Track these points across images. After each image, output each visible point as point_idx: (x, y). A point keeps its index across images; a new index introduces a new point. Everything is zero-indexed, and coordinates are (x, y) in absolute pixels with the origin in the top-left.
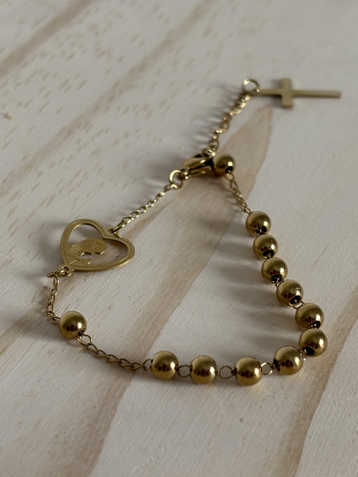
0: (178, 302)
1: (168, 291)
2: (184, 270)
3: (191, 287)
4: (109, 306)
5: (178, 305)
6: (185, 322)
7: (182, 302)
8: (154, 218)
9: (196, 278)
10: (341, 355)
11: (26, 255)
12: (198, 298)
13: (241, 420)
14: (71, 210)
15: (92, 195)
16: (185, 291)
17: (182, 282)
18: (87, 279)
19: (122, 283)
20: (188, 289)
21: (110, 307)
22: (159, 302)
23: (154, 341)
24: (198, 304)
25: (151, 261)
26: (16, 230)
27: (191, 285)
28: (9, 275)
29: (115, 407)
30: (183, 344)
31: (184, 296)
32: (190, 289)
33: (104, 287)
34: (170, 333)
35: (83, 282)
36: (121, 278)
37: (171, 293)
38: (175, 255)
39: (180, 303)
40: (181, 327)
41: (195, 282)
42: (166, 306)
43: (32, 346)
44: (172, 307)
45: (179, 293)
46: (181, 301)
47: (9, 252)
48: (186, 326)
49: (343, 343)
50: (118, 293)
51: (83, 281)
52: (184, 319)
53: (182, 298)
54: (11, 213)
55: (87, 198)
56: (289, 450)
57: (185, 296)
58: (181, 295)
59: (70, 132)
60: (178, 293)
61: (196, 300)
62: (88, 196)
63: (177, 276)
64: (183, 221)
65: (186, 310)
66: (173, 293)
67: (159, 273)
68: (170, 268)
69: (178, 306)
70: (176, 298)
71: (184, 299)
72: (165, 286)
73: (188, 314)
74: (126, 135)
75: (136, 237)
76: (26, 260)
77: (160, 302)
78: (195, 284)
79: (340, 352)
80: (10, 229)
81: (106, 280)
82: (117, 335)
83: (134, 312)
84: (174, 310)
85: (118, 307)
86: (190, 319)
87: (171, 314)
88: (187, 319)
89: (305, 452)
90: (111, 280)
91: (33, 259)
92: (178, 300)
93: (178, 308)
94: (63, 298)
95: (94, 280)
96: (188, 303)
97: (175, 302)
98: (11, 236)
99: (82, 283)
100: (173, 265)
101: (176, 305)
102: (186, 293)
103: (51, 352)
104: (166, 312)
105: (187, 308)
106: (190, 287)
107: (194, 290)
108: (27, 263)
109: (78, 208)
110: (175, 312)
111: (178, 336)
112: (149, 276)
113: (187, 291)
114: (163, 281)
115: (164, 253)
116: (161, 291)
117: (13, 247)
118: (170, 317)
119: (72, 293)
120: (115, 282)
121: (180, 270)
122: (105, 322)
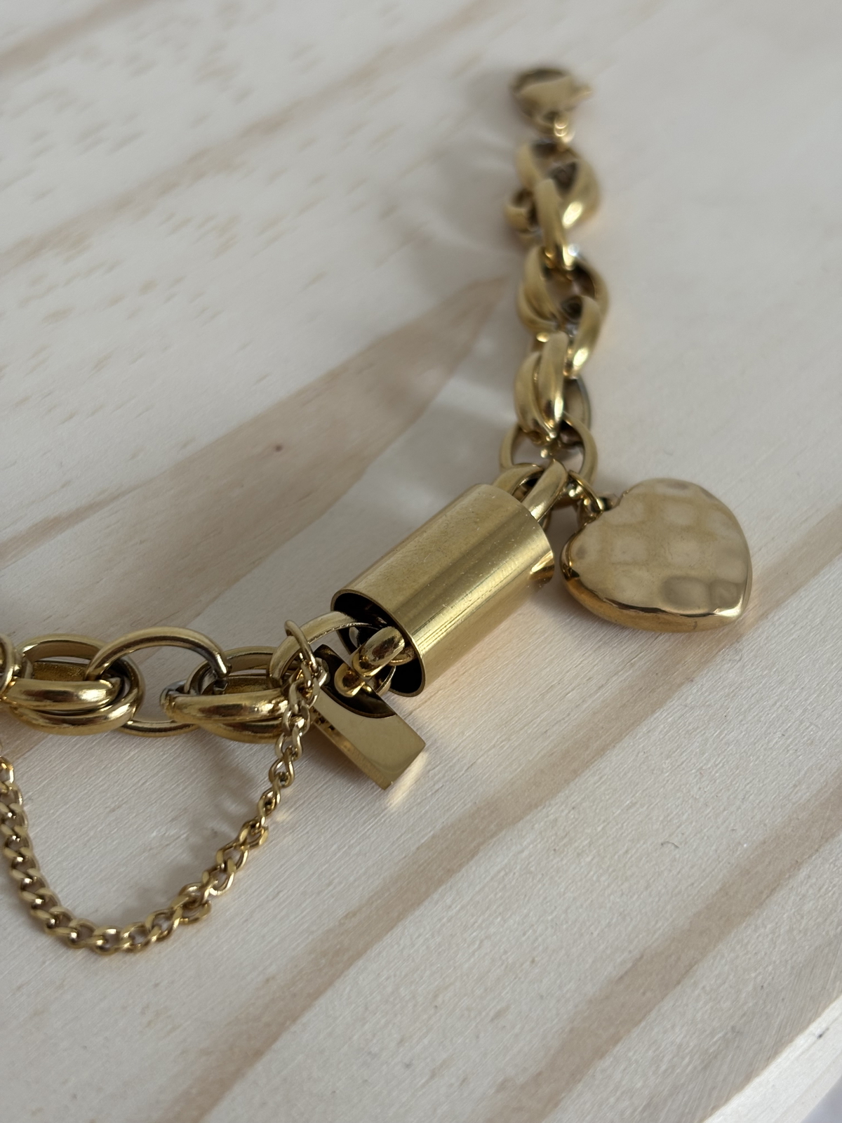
10: (292, 1030)
57: (29, 754)
64: (142, 542)
74: (147, 287)
79: (294, 1021)
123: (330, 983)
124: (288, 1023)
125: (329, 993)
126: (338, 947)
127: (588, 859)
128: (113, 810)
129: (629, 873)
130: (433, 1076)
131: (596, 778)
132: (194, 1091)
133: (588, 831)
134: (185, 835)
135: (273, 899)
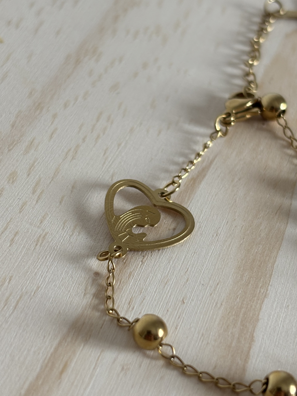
0: (264, 292)
1: (248, 277)
2: (259, 247)
4: (181, 299)
5: (265, 295)
6: (280, 319)
8: (204, 176)
9: (276, 257)
11: (62, 228)
12: (287, 286)
14: (103, 165)
15: (123, 144)
17: (261, 264)
18: (145, 261)
19: (189, 266)
21: (183, 300)
22: (240, 292)
23: (250, 348)
24: (288, 294)
25: (217, 235)
26: (41, 192)
27: (272, 267)
28: (48, 257)
30: (287, 353)
31: (269, 284)
32: (273, 273)
33: (169, 272)
34: (267, 337)
35: (142, 265)
36: (186, 259)
37: (252, 278)
38: (243, 227)
39: (267, 293)
40: (277, 327)
41: (276, 263)
42: (251, 298)
43: (99, 360)
44: (259, 300)
45: (262, 279)
46: (267, 290)
47: (40, 224)
48: (283, 326)
50: (187, 280)
51: (141, 263)
52: (277, 316)
53: (267, 285)
54: (30, 169)
55: (118, 148)
57: (271, 283)
58: (266, 282)
59: (78, 62)
60: (260, 279)
61: (284, 288)
62: (119, 145)
63: (252, 255)
64: (239, 179)
65: (276, 303)
66: (254, 279)
67: (231, 251)
68: (241, 244)
69: (265, 297)
70: (260, 287)
71: (269, 287)
72: (242, 269)
73: (280, 308)
74: (145, 66)
75: (189, 202)
76: (63, 235)
77: (242, 291)
80: (34, 192)
81: (169, 262)
82: (203, 341)
83: (214, 308)
84: (262, 303)
85: (193, 300)
86: (284, 315)
87: (260, 309)
88: (282, 316)
90: (175, 262)
91: (73, 234)
92: (263, 289)
93: (266, 300)
94: (122, 289)
95: (154, 263)
96: (276, 293)
97: (260, 292)
98: (37, 201)
99: (140, 267)
100: (244, 240)
101: (263, 296)
102: (271, 278)
103: (125, 368)
104: (253, 307)
105: (276, 300)
106: (273, 271)
107: (278, 274)
108: (65, 238)
109: (111, 162)
110: (264, 307)
111: (277, 340)
112: (219, 256)
113: (271, 276)
114: (238, 262)
115: (228, 224)
116: (240, 276)
117: (43, 217)
118: (261, 314)
119: (132, 282)
120: (181, 264)
121: (254, 246)
122: (182, 322)
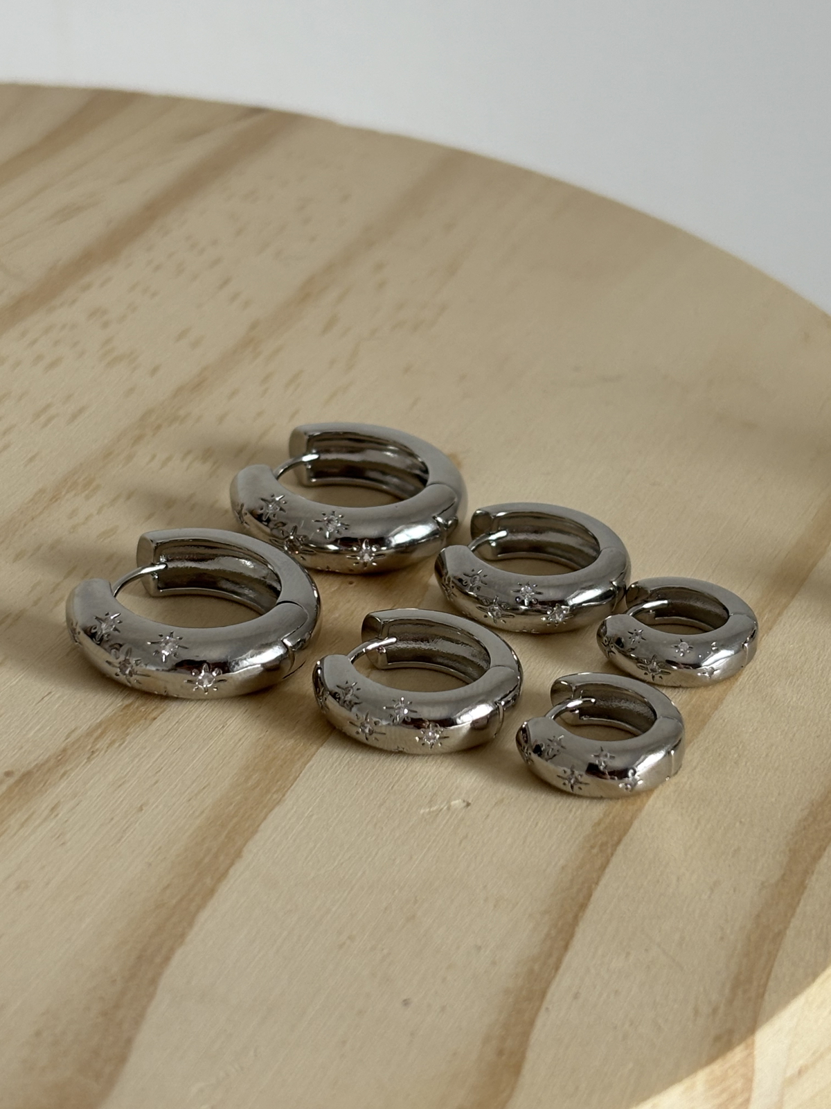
3: (303, 772)
7: (284, 798)
10: (599, 888)
13: (406, 1003)
16: (291, 778)
20: (297, 775)
29: (154, 982)
49: (604, 867)
56: (500, 1053)
78: (311, 767)
79: (597, 883)
89: (531, 1056)
123: (608, 862)
124: (593, 886)
125: (611, 865)
126: (600, 842)
127: (744, 764)
128: (381, 805)
129: (776, 765)
130: (712, 890)
131: (721, 721)
132: (553, 933)
133: (734, 749)
134: (446, 807)
135: (536, 827)
